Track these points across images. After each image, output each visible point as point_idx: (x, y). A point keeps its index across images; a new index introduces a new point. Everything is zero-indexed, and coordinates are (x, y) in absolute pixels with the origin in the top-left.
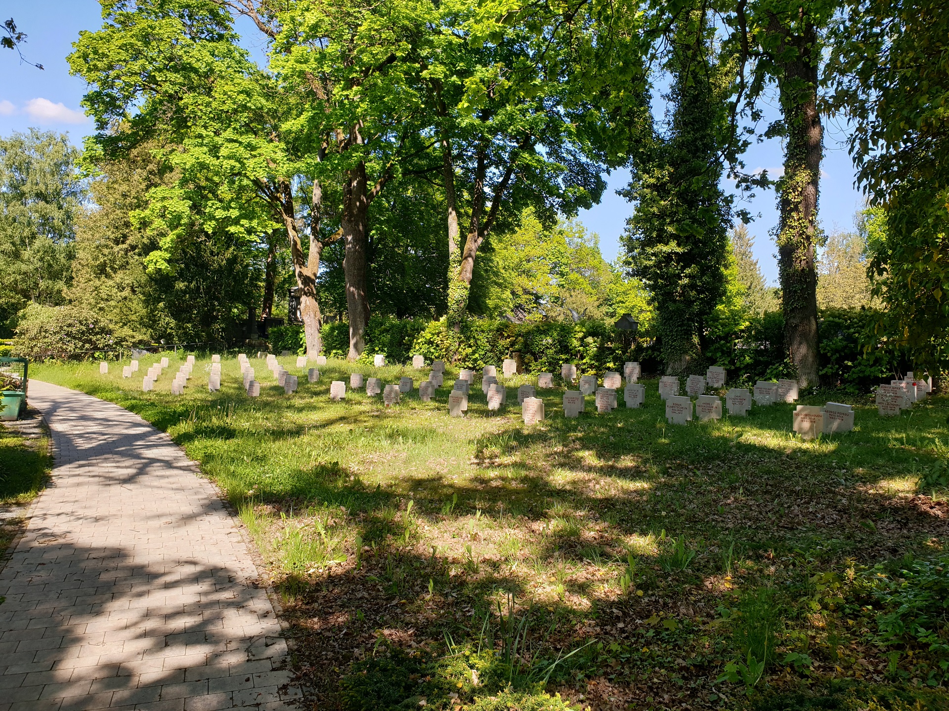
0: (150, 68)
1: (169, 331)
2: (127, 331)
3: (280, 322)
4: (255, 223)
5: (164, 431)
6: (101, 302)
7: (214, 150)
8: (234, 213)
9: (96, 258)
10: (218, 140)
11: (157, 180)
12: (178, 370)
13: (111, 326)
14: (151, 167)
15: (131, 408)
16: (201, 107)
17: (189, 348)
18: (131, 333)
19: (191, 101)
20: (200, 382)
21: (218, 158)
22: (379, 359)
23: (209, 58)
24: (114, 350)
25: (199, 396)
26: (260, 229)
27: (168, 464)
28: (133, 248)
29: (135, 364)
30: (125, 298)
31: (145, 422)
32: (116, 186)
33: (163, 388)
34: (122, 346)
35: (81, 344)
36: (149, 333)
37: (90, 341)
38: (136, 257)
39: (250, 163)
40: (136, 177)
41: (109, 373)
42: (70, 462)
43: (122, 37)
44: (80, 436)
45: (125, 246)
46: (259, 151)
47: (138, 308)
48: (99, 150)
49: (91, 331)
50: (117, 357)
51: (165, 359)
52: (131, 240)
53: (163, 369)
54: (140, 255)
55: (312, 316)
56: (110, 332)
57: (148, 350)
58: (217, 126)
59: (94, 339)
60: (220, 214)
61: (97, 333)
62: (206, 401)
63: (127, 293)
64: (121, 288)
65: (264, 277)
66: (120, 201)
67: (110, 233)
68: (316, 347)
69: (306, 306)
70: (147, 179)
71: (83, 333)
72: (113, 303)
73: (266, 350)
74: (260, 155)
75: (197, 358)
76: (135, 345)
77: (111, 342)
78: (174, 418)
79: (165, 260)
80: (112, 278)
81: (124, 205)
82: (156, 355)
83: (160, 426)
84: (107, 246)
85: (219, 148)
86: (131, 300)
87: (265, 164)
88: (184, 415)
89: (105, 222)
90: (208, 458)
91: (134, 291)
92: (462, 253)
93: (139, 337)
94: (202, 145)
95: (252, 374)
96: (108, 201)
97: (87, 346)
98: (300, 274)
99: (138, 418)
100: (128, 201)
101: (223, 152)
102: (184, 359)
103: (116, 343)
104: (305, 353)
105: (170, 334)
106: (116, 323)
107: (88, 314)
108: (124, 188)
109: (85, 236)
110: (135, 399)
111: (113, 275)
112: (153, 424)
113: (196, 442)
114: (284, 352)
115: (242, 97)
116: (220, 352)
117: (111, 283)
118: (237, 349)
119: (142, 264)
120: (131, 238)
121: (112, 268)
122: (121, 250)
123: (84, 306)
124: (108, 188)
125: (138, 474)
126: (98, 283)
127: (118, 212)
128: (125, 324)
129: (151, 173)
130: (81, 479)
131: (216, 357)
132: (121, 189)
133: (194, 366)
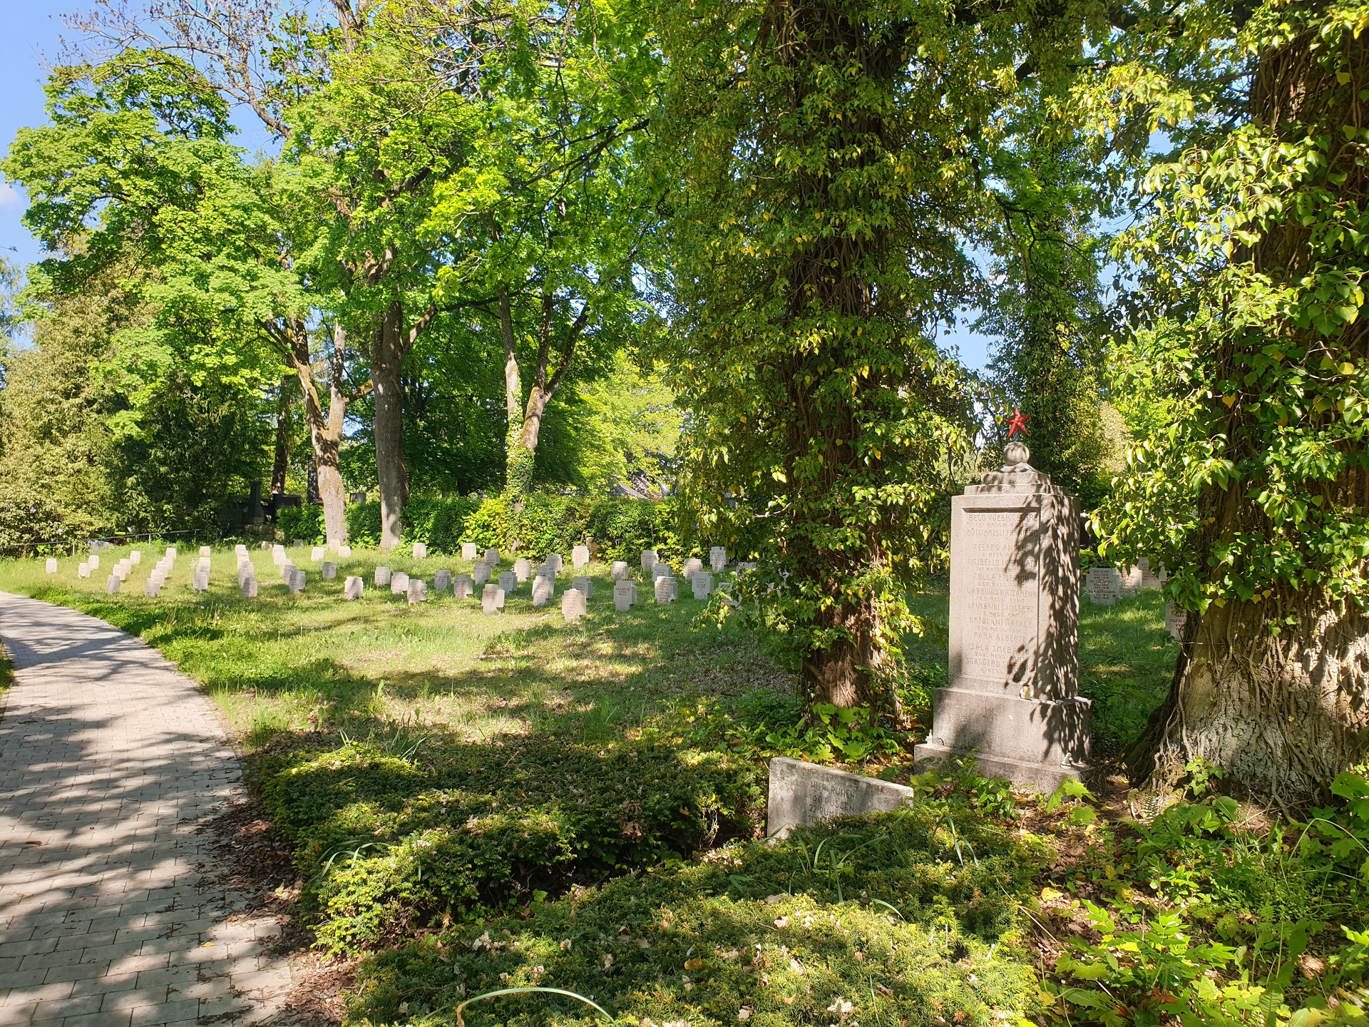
0: (111, 174)
1: (142, 514)
2: (81, 516)
3: (295, 500)
4: (256, 374)
5: (137, 635)
6: (44, 478)
7: (202, 279)
8: (231, 360)
9: (37, 418)
10: (207, 267)
11: (124, 311)
12: (153, 566)
13: (60, 510)
14: (113, 293)
15: (95, 613)
16: (183, 225)
17: (168, 537)
18: (88, 518)
19: (170, 216)
20: (182, 581)
21: (207, 291)
22: (419, 549)
23: (192, 160)
24: (64, 541)
25: (180, 597)
26: (263, 380)
27: (144, 665)
28: (90, 403)
29: (94, 561)
30: (79, 471)
31: (112, 627)
32: (65, 320)
33: (135, 589)
34: (75, 537)
35: (18, 534)
36: (114, 517)
37: (30, 530)
38: (94, 415)
39: (250, 298)
40: (94, 308)
41: (59, 572)
42: (32, 665)
43: (76, 135)
44: (39, 642)
45: (78, 401)
46: (261, 281)
47: (99, 482)
48: (46, 282)
49: (31, 517)
50: (69, 551)
51: (136, 553)
52: (87, 393)
53: (133, 566)
54: (99, 412)
55: (334, 493)
56: (58, 518)
57: (111, 541)
58: (205, 249)
59: (37, 527)
60: (212, 362)
61: (40, 521)
62: (189, 602)
63: (81, 464)
64: (72, 457)
65: (274, 438)
66: (72, 340)
67: (57, 383)
68: (339, 535)
69: (326, 480)
70: (109, 309)
71: (21, 520)
72: (61, 478)
73: (272, 539)
74: (264, 287)
75: (180, 551)
76: (93, 535)
77: (60, 531)
78: (150, 621)
79: (136, 423)
80: (60, 445)
81: (77, 345)
82: (123, 548)
83: (131, 630)
84: (52, 401)
85: (208, 277)
86: (87, 473)
87: (270, 298)
88: (162, 617)
89: (50, 368)
90: (188, 656)
91: (91, 461)
92: (524, 412)
93: (99, 524)
94: (184, 273)
95: (251, 569)
96: (54, 340)
97: (26, 536)
98: (319, 438)
99: (104, 623)
100: (82, 340)
101: (214, 282)
102: (163, 552)
103: (67, 533)
104: (325, 542)
105: (145, 519)
106: (67, 506)
107: (27, 494)
108: (77, 322)
109: (21, 386)
110: (98, 601)
111: (62, 440)
112: (123, 629)
113: (175, 643)
114: (296, 541)
115: (237, 213)
116: (210, 542)
117: (58, 450)
118: (234, 538)
119: (103, 424)
120: (87, 389)
121: (59, 430)
122: (73, 406)
123: (20, 482)
124: (54, 322)
125: (110, 674)
126: (39, 450)
127: (68, 354)
128: (79, 507)
129: (113, 300)
130: (48, 679)
131: (205, 549)
132: (72, 323)
133: (175, 561)
